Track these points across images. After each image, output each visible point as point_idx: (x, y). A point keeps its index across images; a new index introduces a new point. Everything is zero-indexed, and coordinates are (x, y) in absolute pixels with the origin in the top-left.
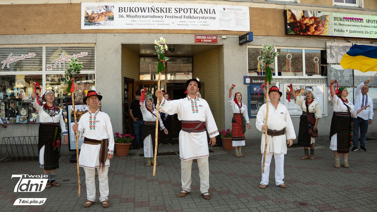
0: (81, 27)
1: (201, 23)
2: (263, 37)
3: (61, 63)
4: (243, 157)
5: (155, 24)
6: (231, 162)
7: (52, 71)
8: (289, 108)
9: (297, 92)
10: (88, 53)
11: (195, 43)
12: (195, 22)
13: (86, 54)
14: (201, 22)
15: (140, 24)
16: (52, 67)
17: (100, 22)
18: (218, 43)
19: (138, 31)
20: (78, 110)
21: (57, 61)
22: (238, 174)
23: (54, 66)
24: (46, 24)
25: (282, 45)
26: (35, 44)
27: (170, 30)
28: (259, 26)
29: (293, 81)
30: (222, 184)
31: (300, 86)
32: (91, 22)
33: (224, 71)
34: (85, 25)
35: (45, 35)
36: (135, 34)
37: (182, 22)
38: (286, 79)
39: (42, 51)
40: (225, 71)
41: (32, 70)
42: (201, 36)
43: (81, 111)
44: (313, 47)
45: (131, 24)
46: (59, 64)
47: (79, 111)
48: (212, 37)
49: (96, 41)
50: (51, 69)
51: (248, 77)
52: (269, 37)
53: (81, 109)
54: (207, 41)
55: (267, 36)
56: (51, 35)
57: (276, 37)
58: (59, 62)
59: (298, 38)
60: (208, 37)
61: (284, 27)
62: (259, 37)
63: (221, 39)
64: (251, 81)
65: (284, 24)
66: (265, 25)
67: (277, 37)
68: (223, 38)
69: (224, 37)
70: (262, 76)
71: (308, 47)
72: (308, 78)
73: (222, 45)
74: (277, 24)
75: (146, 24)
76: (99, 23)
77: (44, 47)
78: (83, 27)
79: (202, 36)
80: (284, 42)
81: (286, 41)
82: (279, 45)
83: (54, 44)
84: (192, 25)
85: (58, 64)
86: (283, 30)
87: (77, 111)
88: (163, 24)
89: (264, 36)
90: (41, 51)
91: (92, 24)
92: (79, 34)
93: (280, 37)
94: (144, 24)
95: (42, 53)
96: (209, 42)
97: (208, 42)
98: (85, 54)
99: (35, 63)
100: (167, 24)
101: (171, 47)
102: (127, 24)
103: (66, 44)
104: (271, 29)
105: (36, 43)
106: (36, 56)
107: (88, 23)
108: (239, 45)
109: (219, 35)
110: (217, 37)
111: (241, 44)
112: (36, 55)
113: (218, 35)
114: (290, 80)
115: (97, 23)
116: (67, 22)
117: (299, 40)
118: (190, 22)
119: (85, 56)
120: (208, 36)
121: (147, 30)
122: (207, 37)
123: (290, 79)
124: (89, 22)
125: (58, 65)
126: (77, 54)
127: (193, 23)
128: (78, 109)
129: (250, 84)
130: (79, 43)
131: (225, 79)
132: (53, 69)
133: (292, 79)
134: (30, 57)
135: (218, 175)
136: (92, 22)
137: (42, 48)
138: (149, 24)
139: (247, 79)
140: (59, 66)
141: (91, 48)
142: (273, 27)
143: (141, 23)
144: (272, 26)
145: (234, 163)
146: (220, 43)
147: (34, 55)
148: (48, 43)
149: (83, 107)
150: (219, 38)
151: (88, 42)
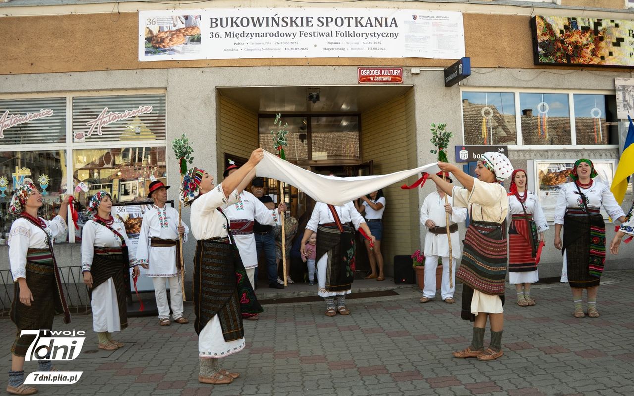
0: (138, 58)
1: (370, 46)
2: (491, 70)
3: (102, 128)
4: (533, 305)
5: (279, 49)
6: (428, 313)
7: (86, 143)
8: (545, 206)
9: (561, 177)
10: (153, 107)
11: (359, 83)
12: (358, 43)
13: (150, 108)
14: (370, 43)
15: (251, 50)
16: (84, 135)
17: (175, 47)
18: (403, 83)
19: (247, 63)
20: (131, 215)
21: (94, 124)
22: (441, 337)
23: (87, 134)
24: (71, 54)
25: (528, 85)
26: (52, 92)
27: (309, 60)
28: (483, 48)
29: (552, 155)
30: (404, 357)
31: (566, 164)
32: (157, 48)
33: (416, 136)
34: (146, 52)
35: (69, 73)
36: (242, 68)
37: (332, 43)
38: (538, 151)
39: (66, 106)
40: (418, 136)
41: (48, 141)
42: (369, 70)
43: (137, 218)
44: (588, 88)
45: (234, 50)
46: (98, 130)
47: (133, 216)
48: (391, 71)
49: (168, 84)
50: (83, 139)
51: (464, 148)
52: (503, 69)
53: (136, 214)
54: (382, 79)
55: (499, 67)
56: (82, 74)
57: (516, 70)
58: (97, 125)
59: (560, 71)
60: (383, 72)
61: (532, 51)
62: (484, 70)
63: (410, 75)
64: (470, 155)
65: (532, 45)
66: (494, 48)
67: (519, 70)
68: (412, 74)
69: (414, 71)
70: (492, 145)
71: (580, 89)
72: (582, 148)
73: (412, 87)
74: (518, 44)
75: (263, 49)
76: (172, 50)
77: (69, 97)
78: (143, 57)
79: (372, 70)
80: (532, 80)
81: (537, 77)
82: (524, 86)
83: (89, 91)
84: (352, 49)
85: (96, 130)
86: (530, 55)
87: (129, 218)
88: (296, 49)
89: (493, 69)
90: (64, 104)
91: (159, 52)
92: (135, 71)
93: (524, 70)
94: (260, 50)
95: (66, 109)
96: (385, 81)
97: (383, 81)
98: (146, 109)
99: (53, 128)
100: (303, 49)
101: (313, 93)
102: (225, 50)
103: (112, 90)
104: (507, 54)
105: (53, 90)
106: (55, 115)
107: (151, 49)
108: (445, 86)
109: (406, 68)
110: (401, 72)
111: (448, 84)
112: (54, 113)
113: (404, 68)
114: (546, 153)
115: (169, 50)
116: (111, 48)
117: (562, 76)
118: (348, 43)
119: (146, 113)
120: (383, 70)
121: (266, 60)
122: (381, 72)
123: (547, 151)
124: (154, 47)
125: (96, 132)
126: (131, 109)
127: (354, 46)
128: (130, 213)
129: (468, 162)
130: (136, 89)
131: (418, 152)
132: (86, 139)
133: (550, 150)
134: (42, 117)
135: (400, 338)
136: (160, 47)
137: (66, 100)
138: (269, 49)
139: (461, 152)
140: (98, 133)
141: (159, 98)
142: (510, 51)
143: (253, 47)
144: (508, 49)
145: (435, 315)
146: (407, 82)
147: (50, 112)
148: (77, 89)
149: (140, 210)
150: (405, 74)
151: (151, 86)
